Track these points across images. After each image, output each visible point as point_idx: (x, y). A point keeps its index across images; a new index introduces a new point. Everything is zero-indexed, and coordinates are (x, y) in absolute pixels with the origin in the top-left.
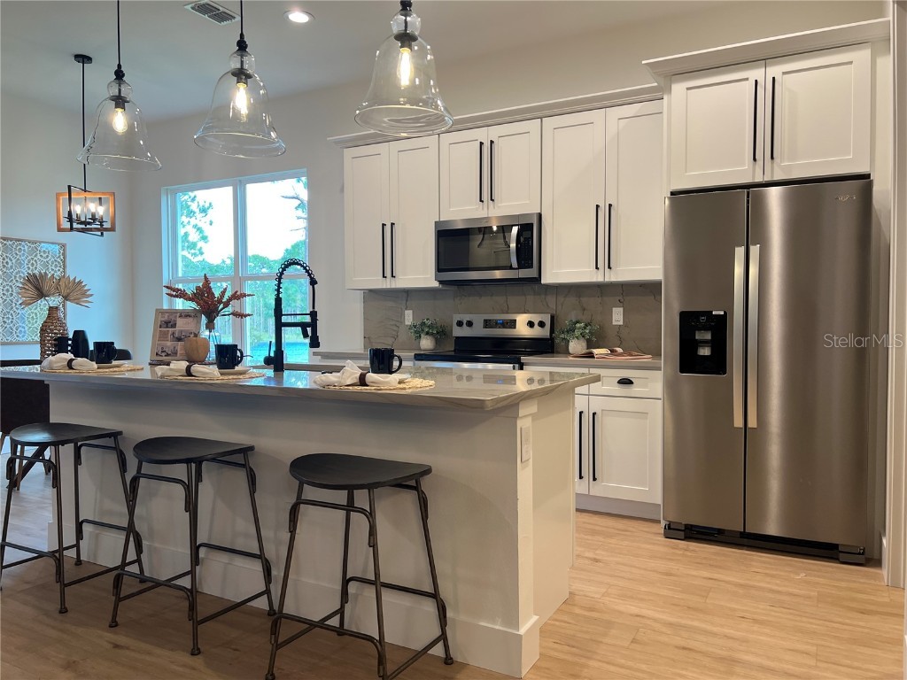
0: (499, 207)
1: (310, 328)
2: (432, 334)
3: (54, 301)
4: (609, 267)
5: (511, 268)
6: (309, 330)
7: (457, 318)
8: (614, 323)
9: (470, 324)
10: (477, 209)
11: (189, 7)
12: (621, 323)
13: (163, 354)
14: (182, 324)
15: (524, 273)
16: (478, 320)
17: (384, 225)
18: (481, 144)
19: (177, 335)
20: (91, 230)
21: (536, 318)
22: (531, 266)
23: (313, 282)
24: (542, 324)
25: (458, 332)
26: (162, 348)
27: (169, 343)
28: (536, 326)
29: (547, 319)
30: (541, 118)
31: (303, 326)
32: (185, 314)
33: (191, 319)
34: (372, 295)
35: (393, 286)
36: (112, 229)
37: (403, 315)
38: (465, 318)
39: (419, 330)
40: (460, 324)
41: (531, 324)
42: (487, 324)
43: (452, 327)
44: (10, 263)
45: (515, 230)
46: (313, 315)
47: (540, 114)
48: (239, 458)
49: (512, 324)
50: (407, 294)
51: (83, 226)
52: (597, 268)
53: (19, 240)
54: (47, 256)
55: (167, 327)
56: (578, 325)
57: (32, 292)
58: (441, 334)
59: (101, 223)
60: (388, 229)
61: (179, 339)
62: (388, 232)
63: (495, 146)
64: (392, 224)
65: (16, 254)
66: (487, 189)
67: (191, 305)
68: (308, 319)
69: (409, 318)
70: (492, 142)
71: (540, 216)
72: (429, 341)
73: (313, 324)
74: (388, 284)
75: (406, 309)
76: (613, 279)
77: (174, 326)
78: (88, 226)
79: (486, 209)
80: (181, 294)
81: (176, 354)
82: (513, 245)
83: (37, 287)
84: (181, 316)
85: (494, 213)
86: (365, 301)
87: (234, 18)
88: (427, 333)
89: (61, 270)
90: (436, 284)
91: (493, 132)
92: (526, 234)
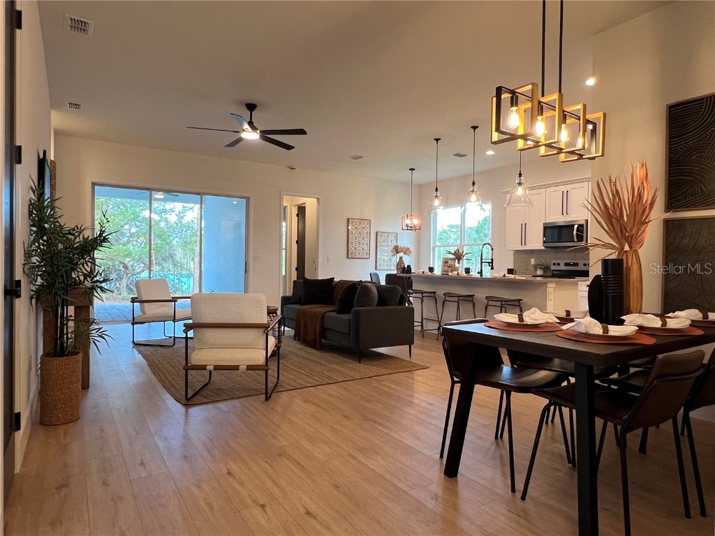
0: (570, 217)
1: (491, 264)
2: (542, 269)
5: (574, 241)
7: (553, 262)
9: (558, 264)
10: (561, 218)
11: (452, 155)
13: (445, 272)
14: (450, 262)
15: (580, 243)
16: (562, 263)
17: (522, 224)
18: (563, 192)
19: (448, 266)
22: (583, 241)
23: (492, 249)
25: (553, 268)
26: (444, 270)
27: (446, 268)
28: (587, 265)
30: (588, 182)
31: (489, 263)
32: (451, 259)
33: (452, 261)
34: (517, 252)
35: (525, 249)
36: (420, 229)
37: (530, 261)
38: (556, 262)
39: (536, 267)
40: (554, 264)
41: (585, 265)
42: (567, 264)
43: (551, 266)
44: (381, 241)
45: (576, 226)
46: (492, 259)
47: (588, 180)
48: (470, 299)
49: (577, 264)
50: (532, 252)
53: (384, 232)
55: (446, 262)
57: (395, 252)
58: (546, 268)
59: (416, 227)
60: (524, 226)
62: (524, 228)
63: (569, 193)
64: (525, 224)
65: (383, 237)
66: (565, 209)
67: (453, 256)
68: (490, 261)
69: (533, 261)
70: (567, 191)
71: (587, 221)
72: (541, 271)
73: (492, 262)
74: (523, 248)
75: (531, 258)
77: (448, 262)
78: (412, 228)
79: (564, 218)
80: (450, 253)
81: (448, 271)
82: (575, 232)
83: (396, 250)
85: (568, 219)
86: (514, 254)
87: (467, 156)
88: (540, 268)
89: (396, 243)
90: (543, 248)
91: (568, 187)
92: (581, 228)
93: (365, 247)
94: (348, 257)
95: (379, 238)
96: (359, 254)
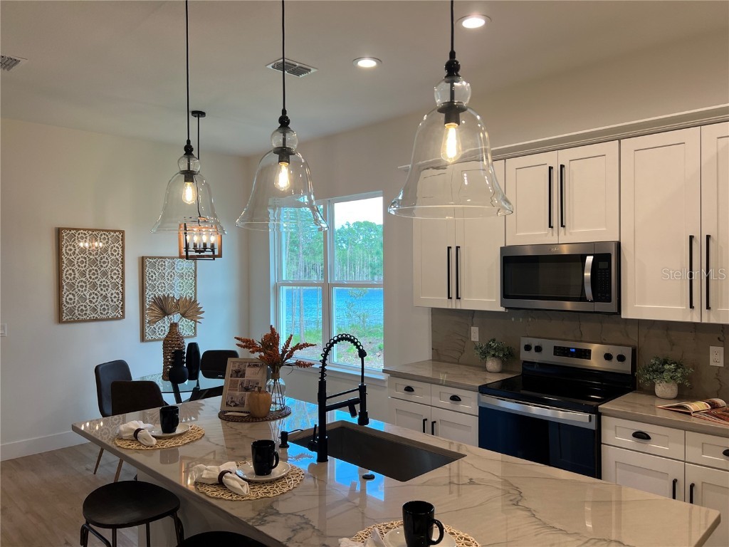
0: (571, 234)
1: (358, 404)
2: (499, 357)
3: (176, 318)
4: (708, 307)
5: (582, 299)
6: (357, 407)
7: (525, 341)
8: (712, 363)
9: (538, 349)
10: (546, 235)
11: (270, 67)
12: (721, 364)
13: (232, 404)
14: (250, 374)
15: (600, 306)
16: (548, 346)
17: (449, 248)
18: (551, 168)
19: (245, 385)
20: (203, 256)
21: (615, 351)
22: (609, 300)
23: (362, 354)
24: (621, 358)
25: (526, 356)
26: (232, 398)
27: (238, 393)
28: (615, 359)
29: (627, 352)
30: (619, 140)
31: (351, 404)
32: (253, 363)
33: (258, 369)
35: (459, 307)
36: (220, 256)
37: (468, 332)
38: (534, 342)
39: (485, 352)
40: (528, 348)
41: (608, 357)
42: (560, 351)
43: (519, 352)
44: (154, 277)
45: (589, 259)
46: (362, 389)
47: (619, 135)
49: (586, 354)
50: (473, 315)
51: (198, 254)
52: (691, 307)
53: (161, 258)
54: (182, 269)
55: (237, 377)
56: (667, 367)
57: (157, 311)
58: (507, 357)
59: (213, 250)
60: (453, 251)
61: (247, 389)
62: (453, 257)
63: (566, 170)
64: (458, 248)
65: (159, 269)
66: (557, 213)
68: (356, 395)
69: (475, 334)
70: (562, 166)
71: (619, 245)
72: (495, 363)
73: (362, 400)
74: (454, 305)
75: (472, 325)
76: (713, 321)
77: (243, 376)
78: (202, 254)
79: (555, 234)
80: (250, 345)
81: (244, 404)
82: (587, 274)
83: (163, 307)
84: (249, 366)
85: (566, 239)
87: (310, 70)
88: (494, 356)
89: (193, 278)
90: (502, 309)
91: (564, 156)
92: (602, 265)
93: (111, 292)
94: (60, 321)
95: (148, 270)
96: (94, 310)
